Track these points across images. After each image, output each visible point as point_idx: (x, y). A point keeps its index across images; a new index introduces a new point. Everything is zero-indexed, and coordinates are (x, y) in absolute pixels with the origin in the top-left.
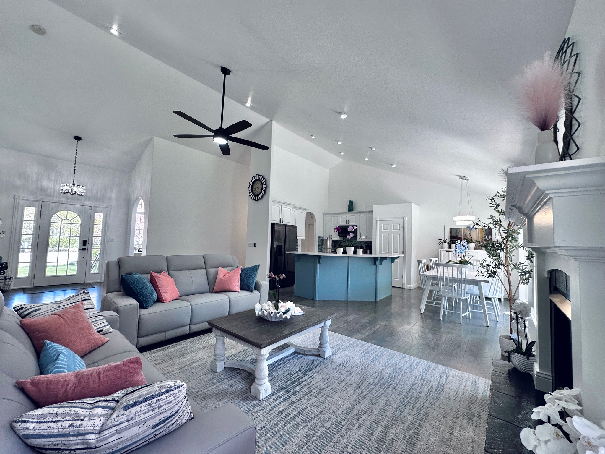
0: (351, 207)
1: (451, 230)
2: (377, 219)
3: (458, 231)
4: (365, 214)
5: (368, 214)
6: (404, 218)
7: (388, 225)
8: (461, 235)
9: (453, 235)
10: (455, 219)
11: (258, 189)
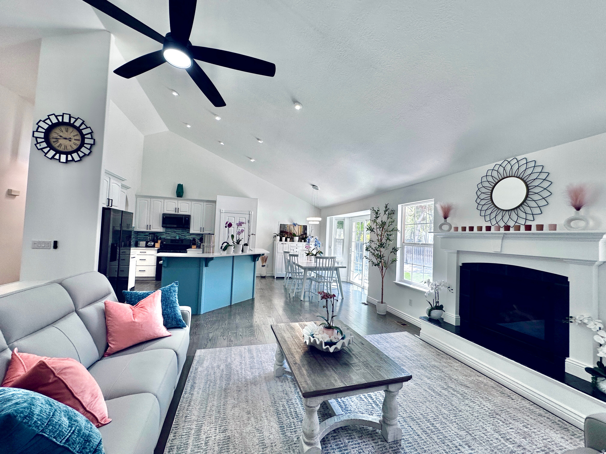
0: (180, 192)
1: (281, 225)
2: (222, 211)
3: (286, 227)
4: (202, 203)
5: (205, 203)
6: (250, 213)
7: (233, 218)
8: (288, 230)
9: (282, 230)
10: (308, 219)
11: (61, 141)
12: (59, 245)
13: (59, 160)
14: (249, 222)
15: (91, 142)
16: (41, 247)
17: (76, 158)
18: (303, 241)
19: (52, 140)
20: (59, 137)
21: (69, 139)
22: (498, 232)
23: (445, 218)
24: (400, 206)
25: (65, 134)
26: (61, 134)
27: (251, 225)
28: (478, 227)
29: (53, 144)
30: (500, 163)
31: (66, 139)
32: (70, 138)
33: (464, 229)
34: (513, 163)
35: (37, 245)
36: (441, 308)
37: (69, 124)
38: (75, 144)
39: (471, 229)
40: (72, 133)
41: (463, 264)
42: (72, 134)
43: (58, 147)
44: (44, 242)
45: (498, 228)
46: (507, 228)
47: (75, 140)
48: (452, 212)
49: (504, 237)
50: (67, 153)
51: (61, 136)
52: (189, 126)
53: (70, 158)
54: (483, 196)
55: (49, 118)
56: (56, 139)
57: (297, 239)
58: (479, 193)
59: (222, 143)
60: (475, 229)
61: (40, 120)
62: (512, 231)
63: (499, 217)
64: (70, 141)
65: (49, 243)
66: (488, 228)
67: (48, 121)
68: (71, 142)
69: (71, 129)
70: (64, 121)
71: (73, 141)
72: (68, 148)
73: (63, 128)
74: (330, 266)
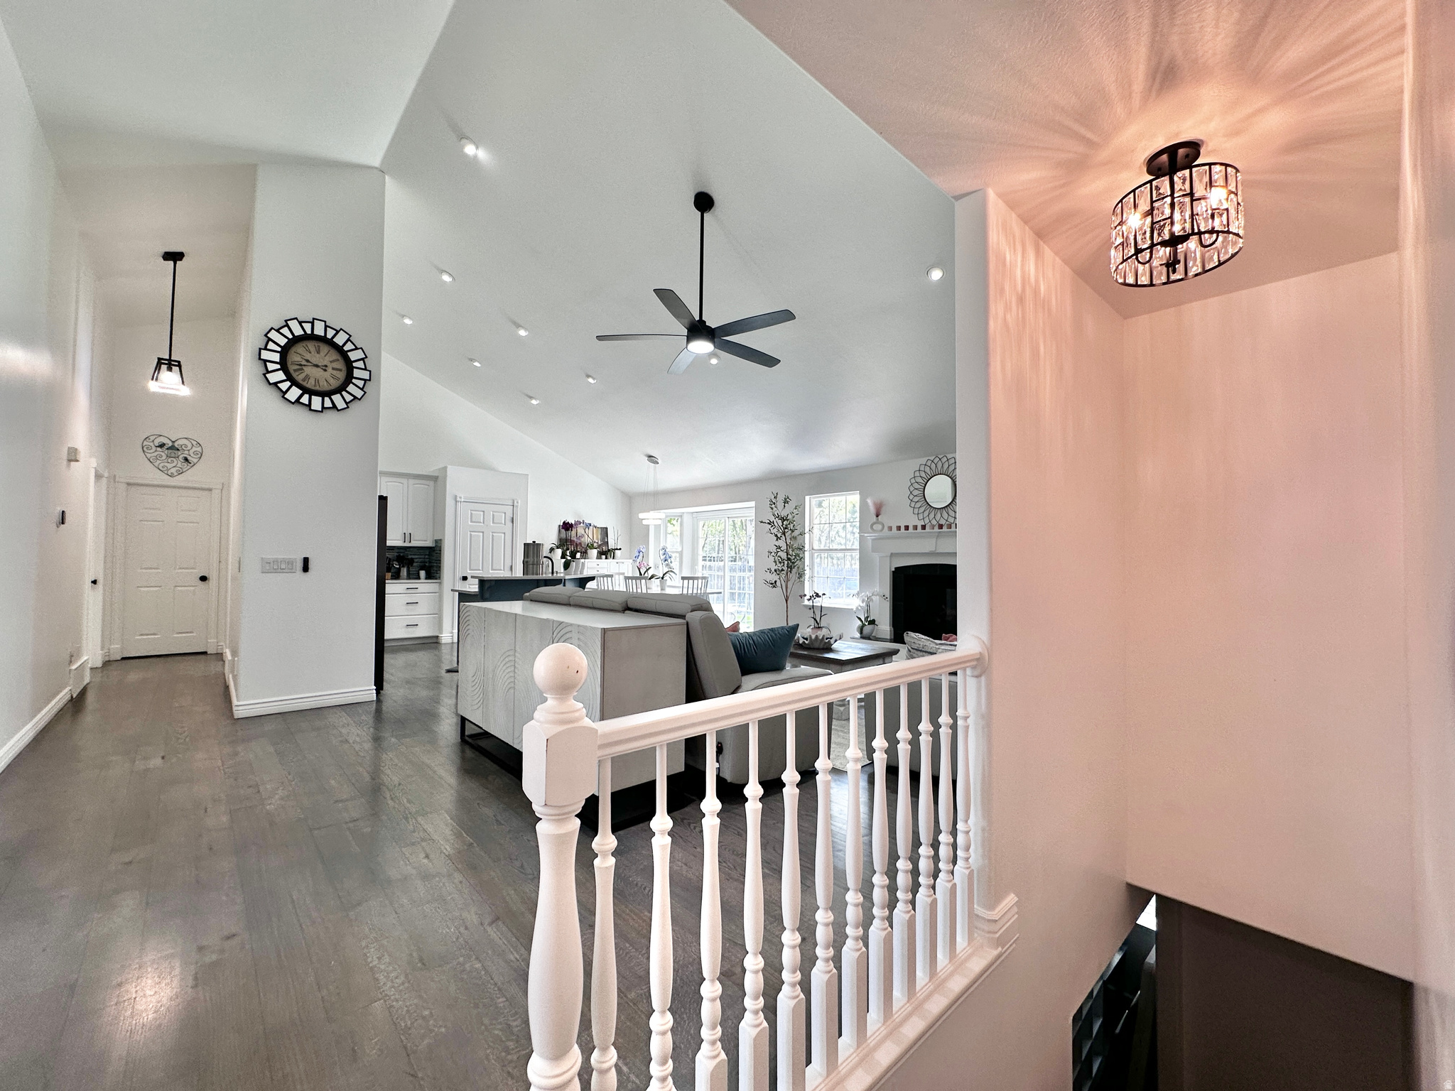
2: (458, 499)
6: (515, 502)
7: (482, 513)
11: (309, 370)
12: (311, 565)
13: (309, 405)
14: (513, 522)
15: (365, 375)
16: (279, 570)
17: (340, 404)
18: (604, 557)
19: (292, 368)
20: (304, 363)
21: (324, 368)
22: (931, 531)
23: (877, 516)
24: (807, 498)
25: (315, 358)
26: (308, 356)
27: (517, 526)
28: (914, 526)
29: (294, 375)
30: (932, 458)
31: (317, 366)
32: (326, 366)
33: (899, 528)
34: (936, 461)
35: (273, 567)
36: (872, 622)
37: (323, 340)
38: (333, 377)
39: (907, 528)
40: (327, 356)
41: (896, 568)
42: (328, 359)
43: (304, 380)
44: (283, 561)
45: (933, 527)
46: (941, 527)
47: (333, 369)
48: (883, 510)
49: (939, 536)
50: (323, 394)
51: (308, 361)
52: (408, 321)
53: (328, 403)
54: (916, 492)
55: (287, 325)
56: (301, 365)
57: (594, 552)
58: (912, 489)
59: (477, 364)
60: (911, 528)
61: (272, 328)
62: (945, 529)
63: (932, 516)
64: (325, 370)
65: (290, 563)
66: (924, 527)
67: (285, 331)
68: (326, 373)
69: (325, 349)
70: (316, 332)
71: (330, 370)
72: (321, 384)
73: (311, 345)
74: (695, 591)
